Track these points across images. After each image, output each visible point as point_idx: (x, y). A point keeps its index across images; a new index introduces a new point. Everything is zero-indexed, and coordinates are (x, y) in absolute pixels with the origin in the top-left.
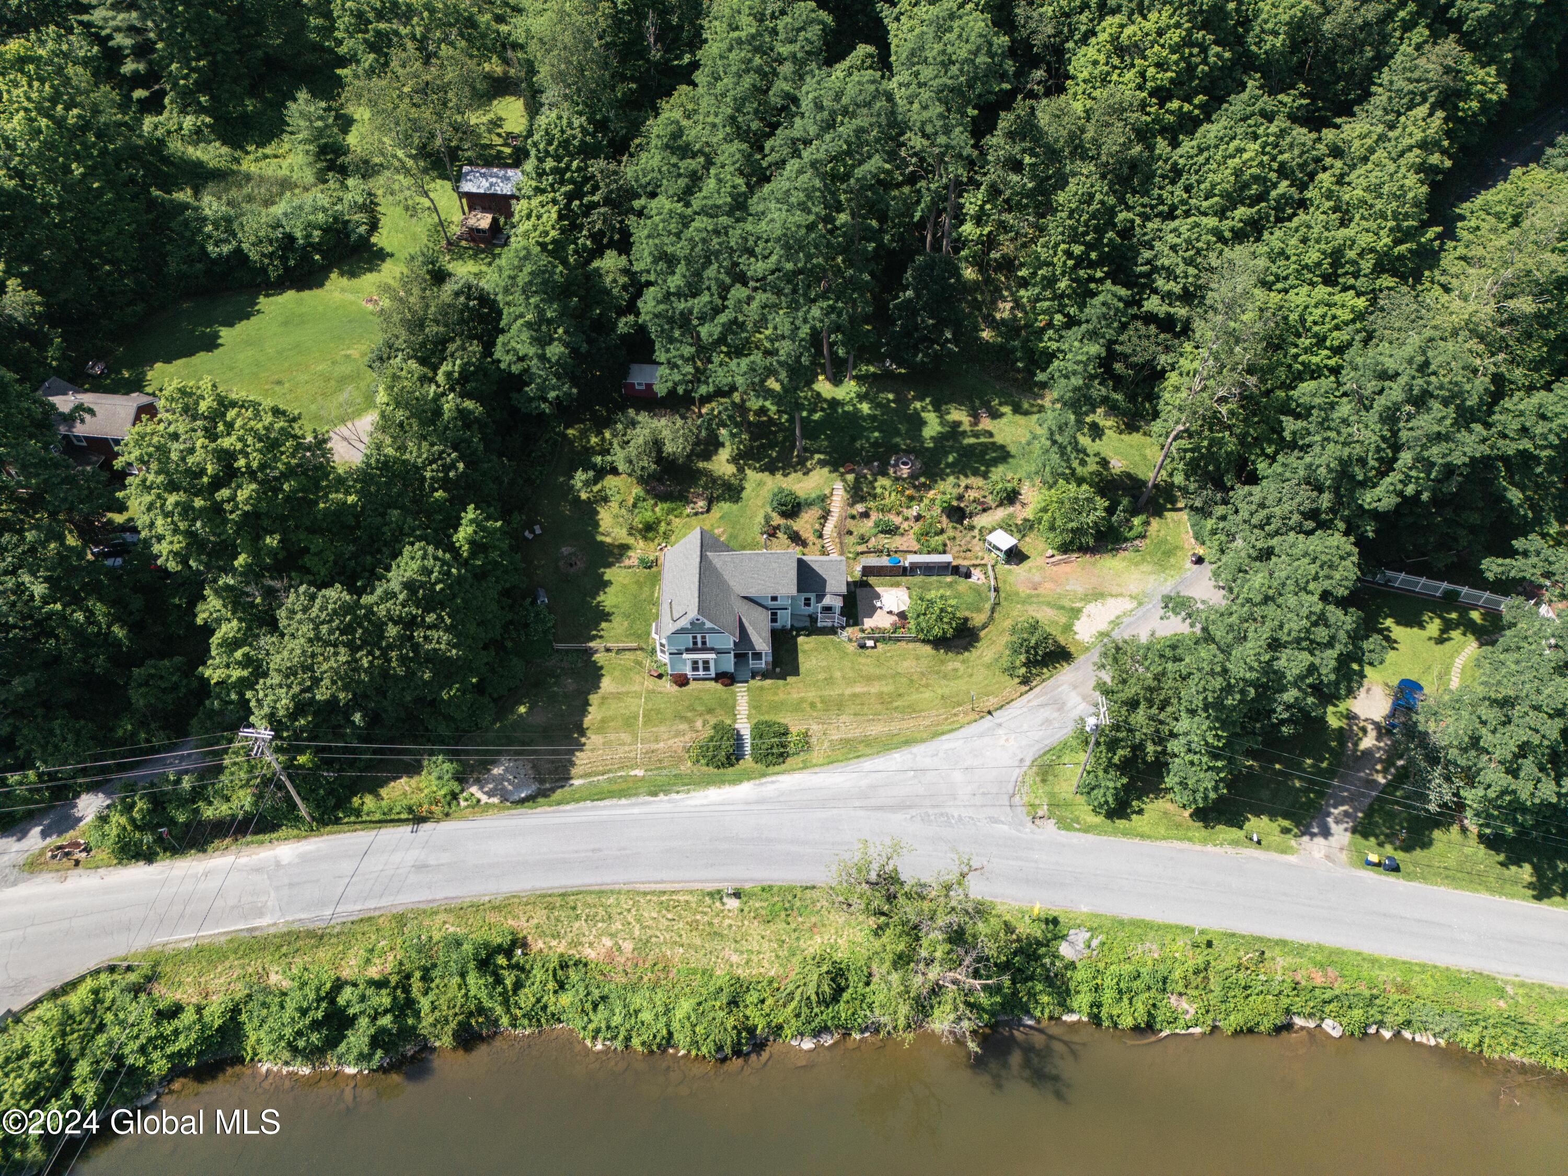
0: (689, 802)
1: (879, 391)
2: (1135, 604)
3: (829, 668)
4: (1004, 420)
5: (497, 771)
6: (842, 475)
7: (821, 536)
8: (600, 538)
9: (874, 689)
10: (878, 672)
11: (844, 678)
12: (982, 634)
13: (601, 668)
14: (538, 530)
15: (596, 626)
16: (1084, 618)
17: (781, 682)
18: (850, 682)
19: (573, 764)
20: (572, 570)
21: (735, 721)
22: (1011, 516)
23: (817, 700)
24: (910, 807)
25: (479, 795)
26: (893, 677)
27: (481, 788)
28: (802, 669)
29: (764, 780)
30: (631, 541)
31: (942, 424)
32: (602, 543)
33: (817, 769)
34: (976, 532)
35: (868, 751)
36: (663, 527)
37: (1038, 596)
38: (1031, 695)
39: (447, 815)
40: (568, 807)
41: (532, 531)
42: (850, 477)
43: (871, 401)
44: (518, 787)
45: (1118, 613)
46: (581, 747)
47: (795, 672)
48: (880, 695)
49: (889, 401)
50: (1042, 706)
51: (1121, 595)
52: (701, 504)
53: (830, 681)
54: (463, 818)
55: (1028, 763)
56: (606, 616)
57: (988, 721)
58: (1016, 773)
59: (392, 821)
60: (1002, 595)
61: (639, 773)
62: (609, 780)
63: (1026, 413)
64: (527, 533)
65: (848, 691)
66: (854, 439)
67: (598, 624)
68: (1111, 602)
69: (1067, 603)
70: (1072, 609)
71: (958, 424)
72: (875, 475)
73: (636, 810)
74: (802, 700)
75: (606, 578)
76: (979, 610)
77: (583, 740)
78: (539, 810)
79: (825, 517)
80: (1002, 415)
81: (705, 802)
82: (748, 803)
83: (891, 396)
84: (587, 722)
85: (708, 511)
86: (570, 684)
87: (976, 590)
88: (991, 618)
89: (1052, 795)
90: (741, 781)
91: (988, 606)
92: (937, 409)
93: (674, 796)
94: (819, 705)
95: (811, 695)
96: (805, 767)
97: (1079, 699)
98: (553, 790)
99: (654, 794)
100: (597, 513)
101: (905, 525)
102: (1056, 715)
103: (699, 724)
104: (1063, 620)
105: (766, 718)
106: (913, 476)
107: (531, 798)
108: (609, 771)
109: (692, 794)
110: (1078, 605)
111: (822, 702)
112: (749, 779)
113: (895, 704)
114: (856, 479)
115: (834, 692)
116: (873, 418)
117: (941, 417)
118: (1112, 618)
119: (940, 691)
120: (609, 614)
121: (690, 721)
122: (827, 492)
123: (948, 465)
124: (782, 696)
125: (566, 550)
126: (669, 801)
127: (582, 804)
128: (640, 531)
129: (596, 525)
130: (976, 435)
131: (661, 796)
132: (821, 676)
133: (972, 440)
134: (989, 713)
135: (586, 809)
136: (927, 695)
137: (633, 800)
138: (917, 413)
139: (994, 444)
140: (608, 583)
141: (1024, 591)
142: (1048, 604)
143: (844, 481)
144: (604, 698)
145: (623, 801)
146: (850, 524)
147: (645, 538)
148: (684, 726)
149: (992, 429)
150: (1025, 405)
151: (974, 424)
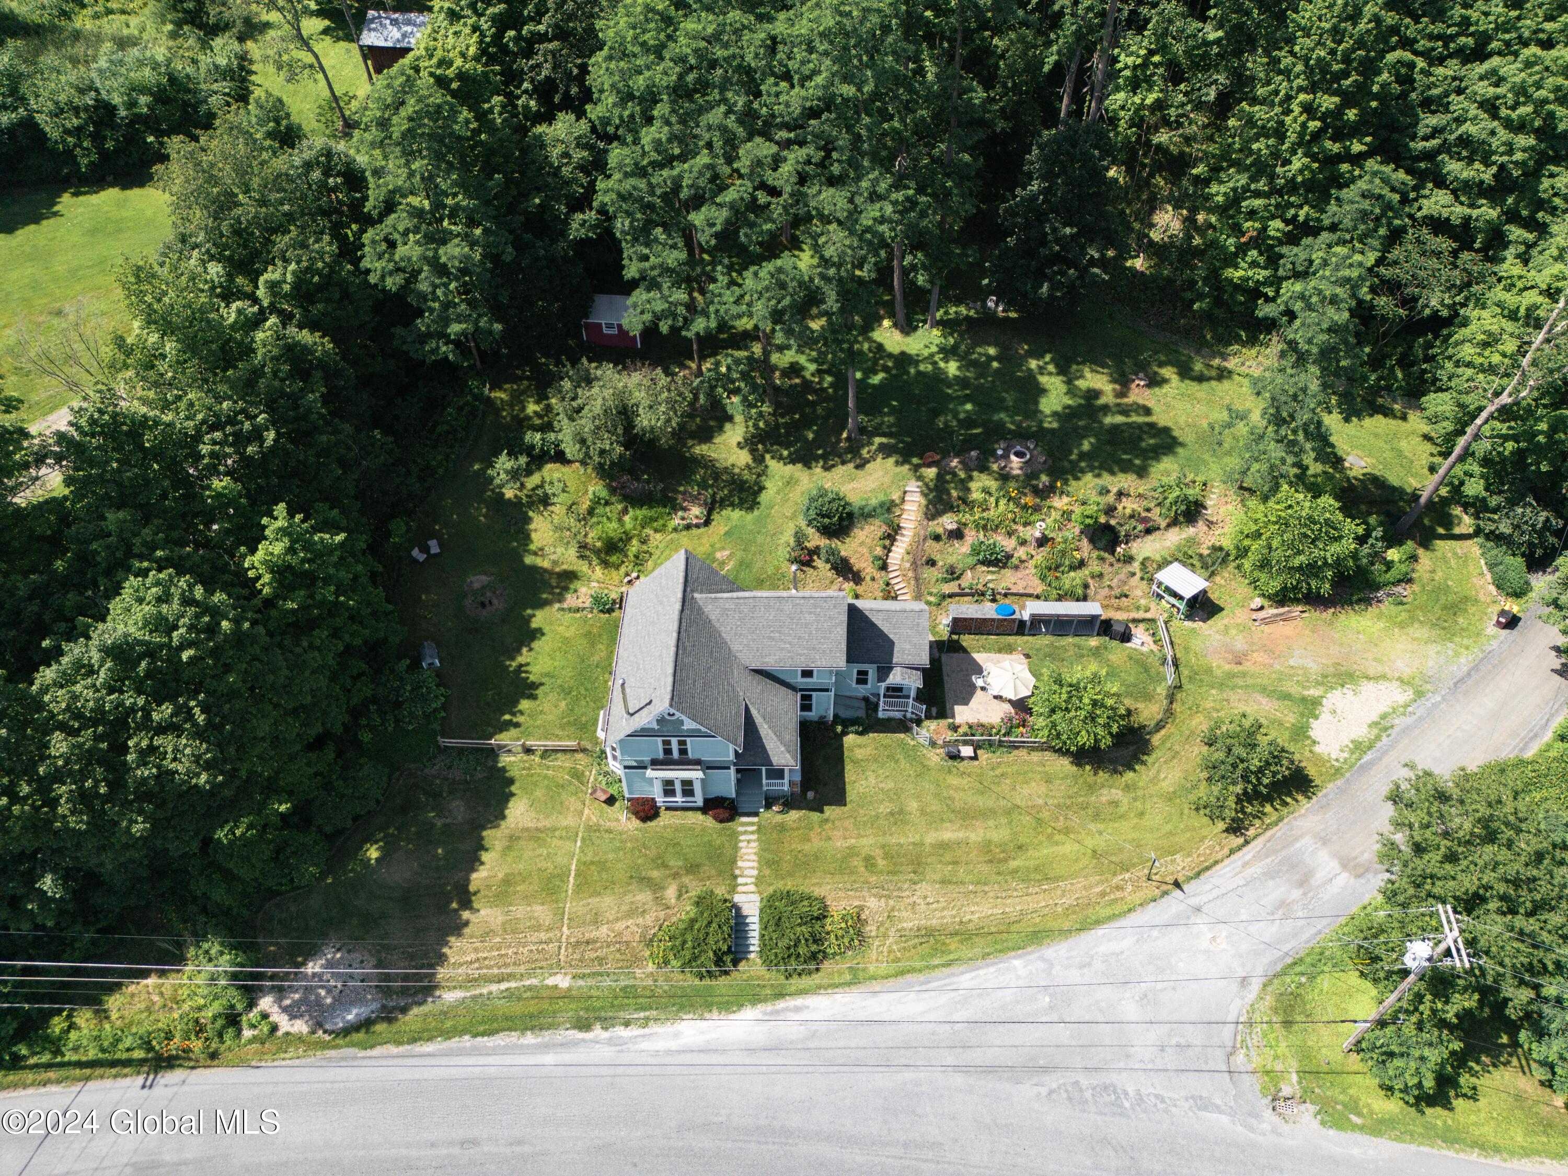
0: (645, 1045)
1: (976, 344)
2: (1409, 694)
3: (896, 795)
4: (1168, 389)
5: (313, 968)
6: (916, 468)
7: (884, 567)
8: (529, 560)
9: (975, 836)
10: (981, 802)
11: (923, 812)
12: (1156, 739)
13: (511, 781)
14: (435, 549)
15: (511, 705)
16: (1325, 716)
17: (815, 816)
18: (934, 820)
19: (442, 961)
20: (485, 613)
21: (733, 889)
22: (1191, 541)
23: (878, 852)
24: (1045, 1069)
25: (277, 1017)
26: (1008, 812)
27: (279, 1000)
28: (852, 793)
29: (781, 1004)
30: (582, 567)
31: (1071, 391)
32: (534, 569)
33: (876, 986)
34: (1136, 566)
35: (966, 952)
36: (634, 547)
37: (1244, 675)
38: (1248, 853)
39: (214, 1056)
40: (429, 1048)
41: (425, 549)
42: (931, 473)
43: (961, 358)
44: (345, 1001)
45: (1383, 708)
46: (460, 928)
47: (840, 798)
48: (986, 847)
49: (990, 359)
50: (1270, 874)
51: (1384, 677)
52: (696, 511)
53: (899, 817)
54: (243, 1063)
55: (1256, 985)
56: (529, 689)
57: (1174, 903)
58: (1236, 1008)
59: (113, 1064)
60: (1185, 672)
61: (562, 981)
62: (509, 995)
63: (1200, 379)
64: (415, 553)
65: (931, 838)
66: (935, 413)
67: (516, 702)
68: (1368, 688)
69: (1295, 690)
70: (1304, 700)
71: (1094, 394)
72: (968, 469)
73: (549, 1058)
74: (852, 852)
75: (535, 624)
76: (1148, 697)
77: (466, 915)
78: (377, 1051)
79: (891, 537)
80: (1165, 381)
81: (674, 1045)
82: (752, 1050)
83: (992, 351)
84: (478, 878)
85: (707, 523)
86: (458, 810)
87: (1140, 661)
88: (1169, 712)
89: (1305, 1054)
90: (741, 1006)
91: (1162, 690)
92: (1063, 370)
93: (620, 1031)
94: (881, 862)
95: (867, 843)
96: (856, 979)
97: (1334, 865)
98: (404, 1010)
99: (584, 1025)
100: (529, 520)
101: (1021, 553)
102: (1296, 894)
103: (671, 893)
104: (1290, 719)
105: (789, 885)
106: (1030, 476)
107: (365, 1025)
108: (510, 977)
109: (654, 1028)
110: (1313, 692)
111: (887, 856)
112: (756, 999)
113: (1014, 864)
114: (939, 476)
115: (905, 838)
116: (962, 382)
117: (1069, 382)
118: (1375, 717)
119: (1090, 842)
120: (535, 686)
121: (656, 887)
122: (895, 496)
123: (1085, 456)
124: (816, 844)
125: (478, 580)
126: (610, 1042)
127: (455, 1042)
128: (597, 552)
129: (527, 538)
130: (1125, 412)
131: (597, 1032)
132: (884, 808)
133: (1119, 419)
134: (1177, 884)
135: (460, 1052)
136: (1068, 848)
137: (547, 1036)
138: (1031, 378)
139: (1152, 425)
140: (537, 634)
141: (1221, 666)
142: (1263, 690)
143: (920, 478)
144: (513, 838)
145: (530, 1039)
146: (932, 548)
147: (605, 564)
148: (644, 897)
149: (1150, 404)
150: (1198, 367)
151: (1122, 394)
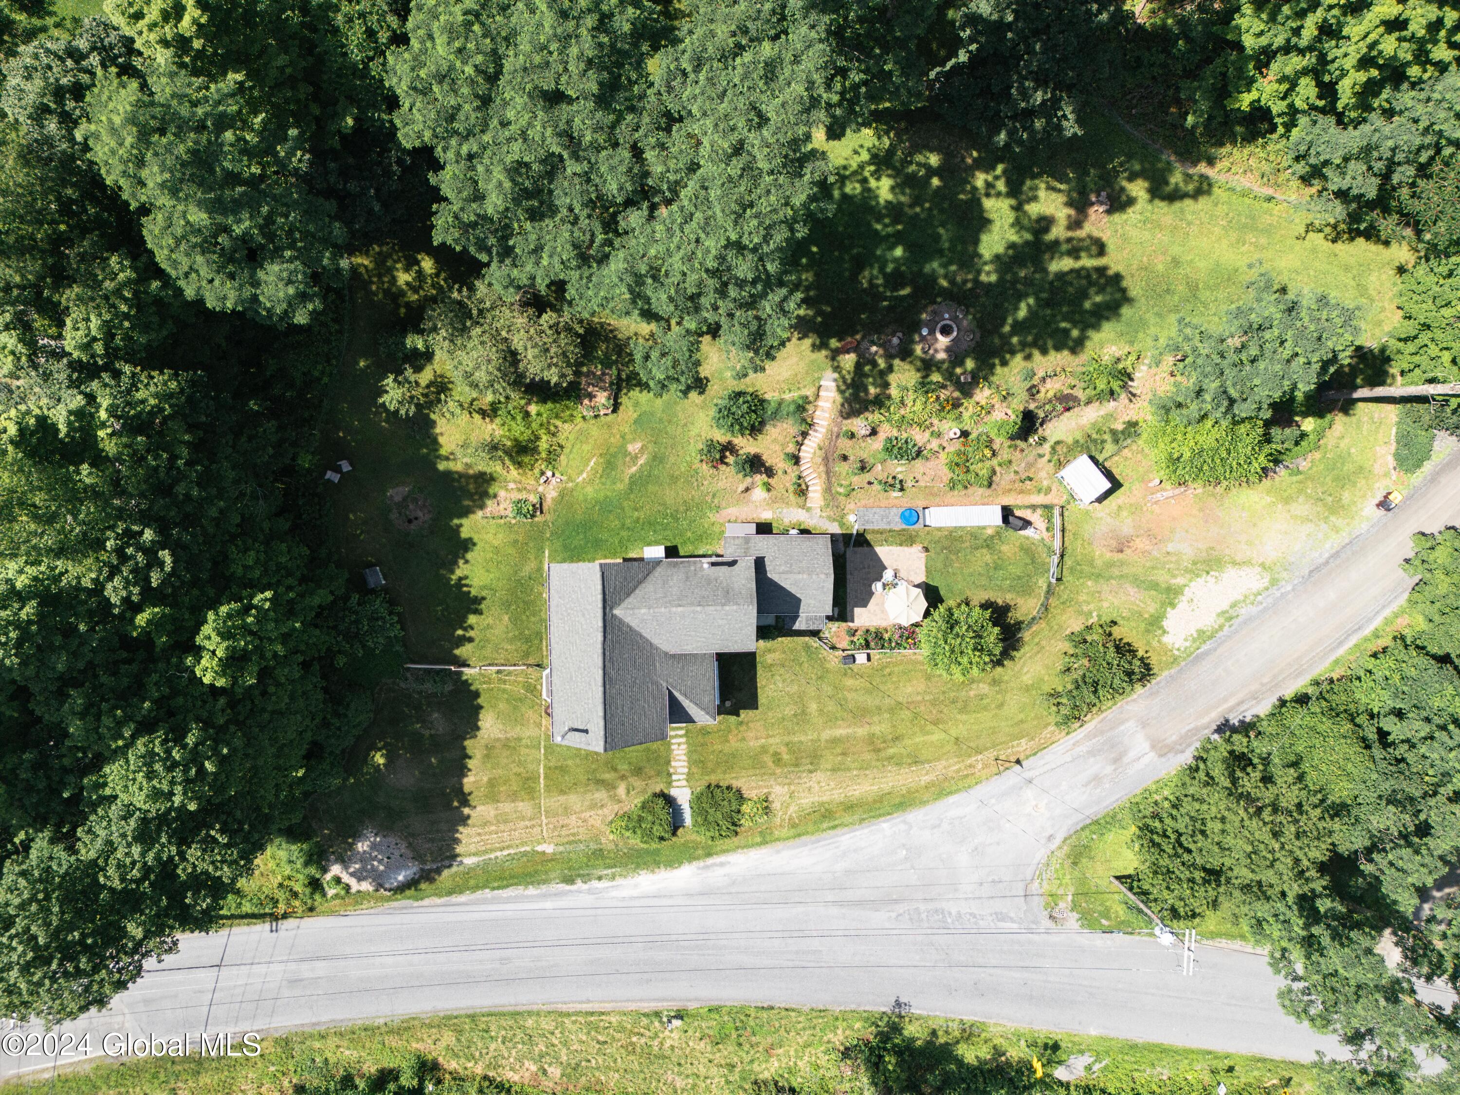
0: (614, 893)
1: (916, 148)
2: (1266, 582)
3: (800, 699)
4: (1132, 214)
5: (362, 846)
6: (835, 354)
7: (796, 460)
8: (442, 466)
9: (861, 731)
10: (870, 701)
11: (821, 711)
12: (1026, 635)
13: (477, 694)
14: (346, 467)
15: (461, 622)
16: (1182, 604)
17: (733, 719)
18: (831, 720)
19: (457, 841)
20: (412, 527)
21: (669, 784)
22: (1111, 416)
23: (783, 749)
24: (896, 901)
25: (346, 878)
26: (891, 710)
27: (346, 868)
28: (762, 699)
29: (710, 861)
30: (496, 468)
31: (1017, 224)
32: (448, 474)
33: (779, 845)
34: (1047, 447)
35: (847, 819)
36: (543, 444)
37: (1122, 563)
38: (1079, 733)
39: (311, 909)
40: (462, 898)
41: (338, 470)
42: (849, 360)
43: (897, 172)
44: (393, 868)
45: (1236, 596)
46: (464, 820)
47: (752, 703)
48: (871, 739)
49: (931, 172)
50: (1092, 753)
51: (1247, 563)
52: (602, 398)
53: (802, 716)
54: (332, 913)
55: (1058, 841)
56: (473, 604)
57: (1014, 775)
58: (1041, 854)
59: (242, 917)
60: (1068, 562)
61: (549, 849)
62: (512, 858)
63: (1174, 196)
64: (329, 475)
65: (827, 734)
66: (860, 264)
67: (464, 618)
68: (1230, 574)
69: (1161, 577)
70: (1169, 589)
71: (1045, 223)
72: (889, 357)
73: (548, 904)
74: (764, 749)
75: (465, 533)
76: (1027, 590)
77: (466, 811)
78: (426, 902)
79: (806, 427)
80: (1131, 201)
81: (635, 893)
82: (689, 895)
83: (934, 160)
84: (468, 782)
85: (616, 408)
86: (438, 722)
87: (1028, 550)
88: (1046, 607)
89: (1083, 881)
90: (681, 863)
91: (1042, 583)
92: (1014, 190)
93: (595, 884)
94: (786, 757)
95: (776, 742)
96: (766, 839)
97: (1146, 746)
98: (438, 871)
99: (569, 880)
100: (433, 423)
101: (934, 444)
102: (1109, 769)
103: (621, 790)
104: (1152, 608)
105: (713, 779)
106: (956, 356)
107: (411, 884)
108: (508, 847)
109: (619, 881)
110: (1179, 581)
111: (791, 751)
112: (692, 858)
113: (891, 751)
114: (858, 366)
115: (804, 738)
116: (894, 211)
117: (1018, 208)
118: (1225, 606)
119: (954, 732)
120: (478, 600)
121: (610, 786)
122: (809, 392)
123: (1019, 327)
124: (734, 743)
125: (396, 493)
126: (590, 892)
127: (479, 894)
128: (507, 453)
129: (434, 443)
130: (1074, 253)
131: (579, 885)
132: (789, 711)
133: (1066, 264)
134: (1018, 762)
135: (485, 901)
136: (937, 736)
137: (544, 888)
138: (975, 203)
139: (1101, 271)
140: (467, 545)
141: (1102, 554)
142: (1136, 581)
143: (837, 369)
144: (489, 748)
145: (532, 891)
146: (845, 445)
147: (519, 465)
148: (601, 795)
149: (1105, 236)
150: (1176, 178)
151: (1075, 224)
